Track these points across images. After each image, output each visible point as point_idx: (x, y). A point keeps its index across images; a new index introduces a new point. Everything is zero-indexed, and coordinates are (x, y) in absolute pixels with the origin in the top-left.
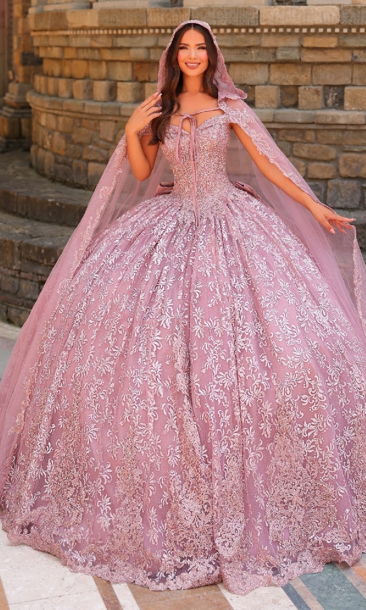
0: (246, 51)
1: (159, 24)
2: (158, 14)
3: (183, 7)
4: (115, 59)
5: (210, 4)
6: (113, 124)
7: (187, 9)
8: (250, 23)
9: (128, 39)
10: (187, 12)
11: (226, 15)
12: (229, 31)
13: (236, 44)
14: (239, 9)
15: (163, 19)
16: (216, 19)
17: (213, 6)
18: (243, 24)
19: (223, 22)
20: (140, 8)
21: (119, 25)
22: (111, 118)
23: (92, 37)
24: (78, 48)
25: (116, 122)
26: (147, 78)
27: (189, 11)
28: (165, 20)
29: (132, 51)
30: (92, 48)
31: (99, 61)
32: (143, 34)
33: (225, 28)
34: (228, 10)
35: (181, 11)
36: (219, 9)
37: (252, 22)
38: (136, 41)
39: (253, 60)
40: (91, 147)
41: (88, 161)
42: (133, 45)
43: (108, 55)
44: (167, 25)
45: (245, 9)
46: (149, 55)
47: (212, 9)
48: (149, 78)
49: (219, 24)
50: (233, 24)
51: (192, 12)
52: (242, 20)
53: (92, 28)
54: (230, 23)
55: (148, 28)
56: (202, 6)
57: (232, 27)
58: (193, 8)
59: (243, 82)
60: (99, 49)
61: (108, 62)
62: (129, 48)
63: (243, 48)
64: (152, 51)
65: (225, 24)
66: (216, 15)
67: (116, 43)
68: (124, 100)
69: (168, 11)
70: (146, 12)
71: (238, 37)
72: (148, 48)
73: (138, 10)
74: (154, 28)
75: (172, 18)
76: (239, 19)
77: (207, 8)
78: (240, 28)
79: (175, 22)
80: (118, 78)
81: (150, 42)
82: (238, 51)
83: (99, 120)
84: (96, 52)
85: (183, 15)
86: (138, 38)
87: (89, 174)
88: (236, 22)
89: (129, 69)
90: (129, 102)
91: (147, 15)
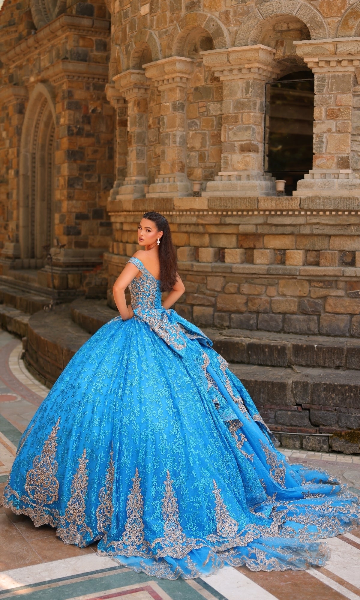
0: (346, 227)
1: (270, 208)
2: (270, 201)
3: (293, 196)
4: (221, 232)
5: (318, 194)
6: (222, 279)
7: (296, 198)
8: (353, 208)
9: (237, 218)
10: (297, 200)
11: (332, 202)
12: (334, 213)
13: (339, 222)
14: (344, 198)
15: (274, 205)
16: (323, 205)
17: (320, 196)
18: (347, 209)
19: (330, 207)
20: (251, 196)
21: (230, 208)
22: (220, 274)
23: (198, 216)
24: (180, 225)
25: (224, 277)
26: (252, 246)
27: (299, 199)
28: (276, 205)
29: (240, 227)
30: (196, 225)
31: (202, 234)
32: (253, 215)
33: (331, 211)
34: (335, 199)
35: (291, 199)
36: (326, 198)
37: (355, 207)
38: (245, 220)
39: (353, 233)
40: (196, 295)
41: (192, 305)
42: (242, 223)
43: (213, 230)
44: (278, 208)
45: (349, 198)
46: (257, 229)
47: (319, 198)
48: (255, 246)
49: (326, 209)
50: (339, 208)
51: (302, 200)
52: (347, 206)
53: (199, 211)
54: (336, 208)
55: (259, 211)
56: (310, 196)
57: (337, 211)
58: (302, 197)
59: (342, 249)
60: (203, 225)
61: (211, 234)
62: (239, 225)
63: (344, 225)
64: (258, 227)
65: (331, 208)
66: (323, 202)
67: (225, 221)
68: (232, 262)
69: (279, 198)
70: (258, 200)
71: (341, 217)
72: (257, 225)
73: (250, 198)
74: (265, 211)
75: (282, 204)
76: (344, 205)
77: (315, 197)
78: (344, 211)
79: (285, 207)
80: (222, 246)
81: (260, 220)
82: (340, 227)
83: (206, 276)
84: (201, 227)
85: (293, 202)
86: (247, 218)
87: (195, 315)
88: (341, 207)
89: (234, 239)
90: (237, 263)
91: (258, 202)
